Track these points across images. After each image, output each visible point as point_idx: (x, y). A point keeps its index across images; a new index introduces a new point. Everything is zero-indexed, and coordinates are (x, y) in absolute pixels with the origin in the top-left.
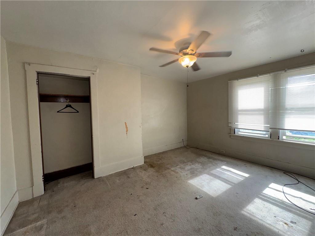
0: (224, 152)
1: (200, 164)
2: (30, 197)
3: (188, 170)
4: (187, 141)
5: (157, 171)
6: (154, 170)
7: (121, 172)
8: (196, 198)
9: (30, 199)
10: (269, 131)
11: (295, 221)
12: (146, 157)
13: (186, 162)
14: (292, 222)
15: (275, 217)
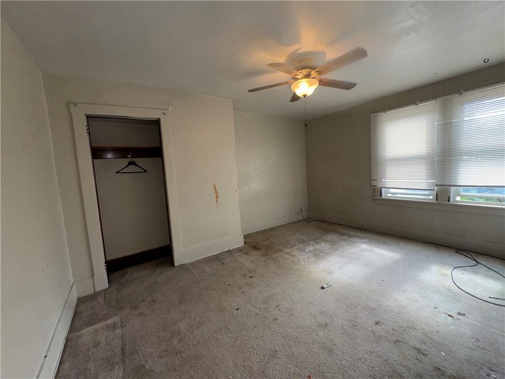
0: (365, 226)
1: (328, 243)
2: (91, 292)
3: (310, 252)
4: (308, 211)
5: (264, 255)
6: (259, 254)
7: (212, 257)
8: (323, 288)
9: (92, 293)
10: (434, 190)
11: (464, 313)
12: (246, 237)
13: (306, 242)
14: (459, 314)
15: (435, 308)
